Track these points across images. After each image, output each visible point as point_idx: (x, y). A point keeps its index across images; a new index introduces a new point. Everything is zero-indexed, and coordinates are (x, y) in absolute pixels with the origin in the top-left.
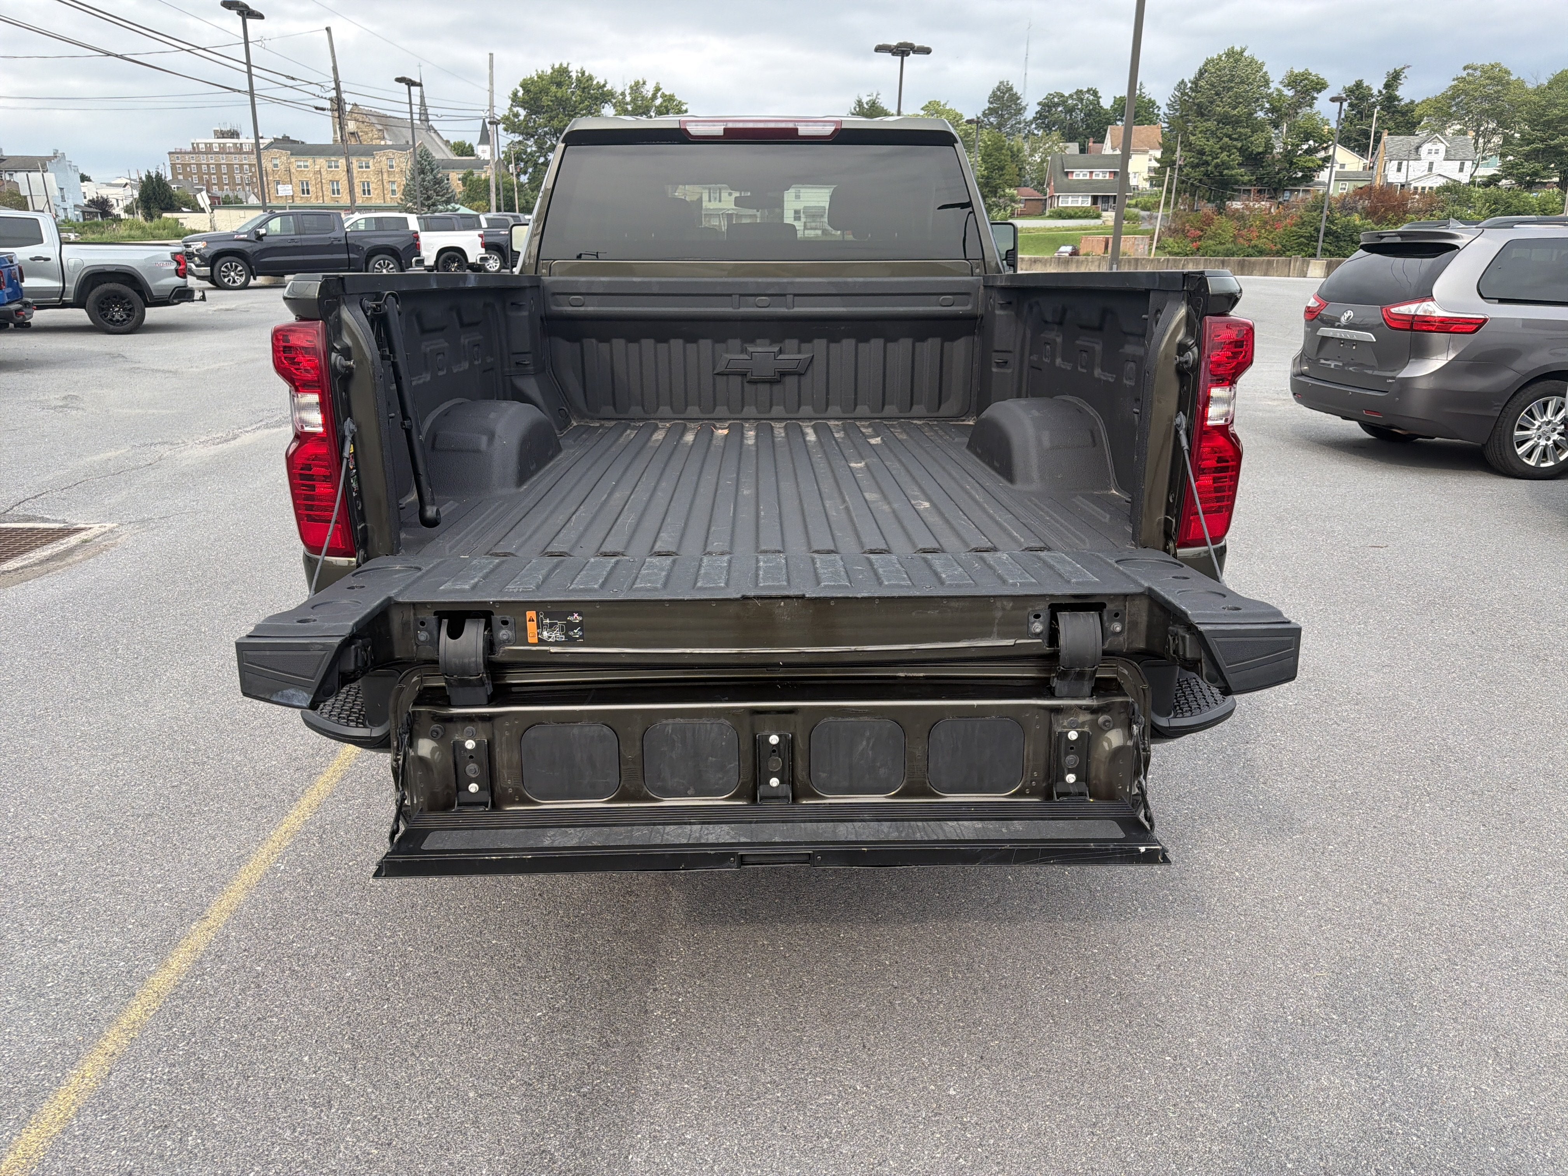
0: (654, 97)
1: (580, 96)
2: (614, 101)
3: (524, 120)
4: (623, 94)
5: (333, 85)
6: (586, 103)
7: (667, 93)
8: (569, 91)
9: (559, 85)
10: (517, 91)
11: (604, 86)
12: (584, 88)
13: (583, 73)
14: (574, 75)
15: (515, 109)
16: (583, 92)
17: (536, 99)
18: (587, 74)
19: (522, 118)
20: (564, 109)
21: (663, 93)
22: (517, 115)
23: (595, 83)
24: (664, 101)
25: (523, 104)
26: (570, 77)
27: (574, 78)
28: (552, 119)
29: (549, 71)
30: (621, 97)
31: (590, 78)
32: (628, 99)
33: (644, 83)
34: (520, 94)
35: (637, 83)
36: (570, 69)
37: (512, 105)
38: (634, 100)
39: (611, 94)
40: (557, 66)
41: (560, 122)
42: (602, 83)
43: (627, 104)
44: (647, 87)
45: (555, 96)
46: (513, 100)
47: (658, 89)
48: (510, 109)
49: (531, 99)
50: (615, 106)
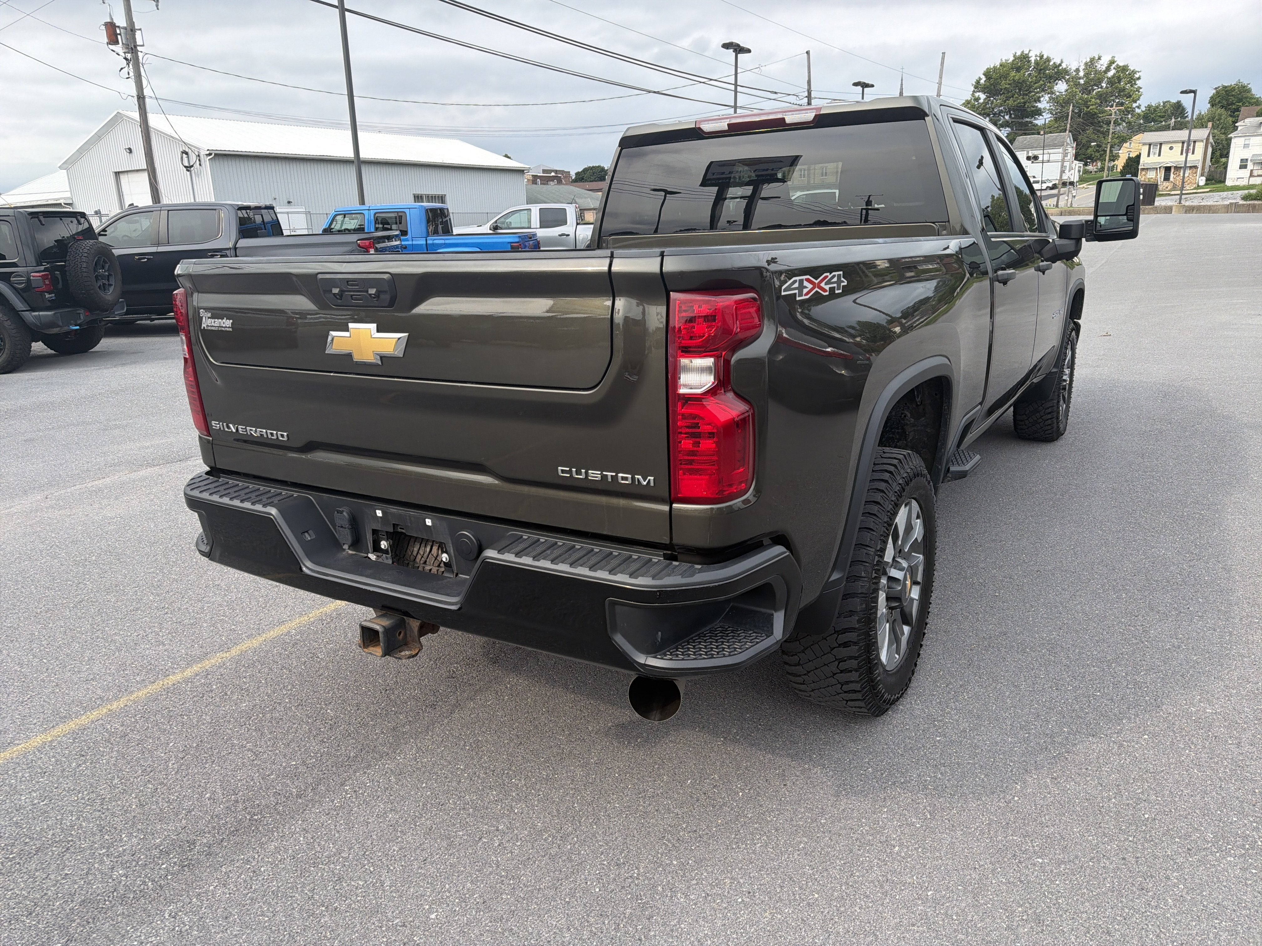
0: (1108, 69)
1: (1036, 77)
2: (1067, 77)
3: (983, 103)
4: (1077, 70)
5: (806, 94)
6: (1041, 82)
7: (1121, 64)
8: (1029, 73)
9: (1018, 69)
10: (980, 79)
11: (1060, 65)
12: (1041, 70)
13: (1041, 57)
14: (1033, 59)
15: (977, 95)
16: (1039, 73)
17: (994, 85)
18: (1045, 57)
19: (981, 101)
20: (1020, 90)
21: (1118, 65)
22: (977, 99)
23: (1051, 63)
24: (1118, 72)
25: (984, 89)
26: (1029, 61)
27: (1033, 61)
28: (1008, 99)
29: (1011, 59)
30: (1074, 73)
31: (1048, 60)
32: (1081, 74)
33: (1099, 58)
34: (982, 81)
35: (1092, 60)
36: (1030, 55)
37: (974, 91)
38: (1087, 75)
39: (1066, 71)
40: (1019, 54)
41: (1014, 101)
42: (1058, 62)
43: (1080, 79)
44: (1101, 62)
45: (1013, 80)
46: (976, 87)
47: (1112, 62)
48: (973, 95)
49: (991, 85)
50: (1067, 81)
